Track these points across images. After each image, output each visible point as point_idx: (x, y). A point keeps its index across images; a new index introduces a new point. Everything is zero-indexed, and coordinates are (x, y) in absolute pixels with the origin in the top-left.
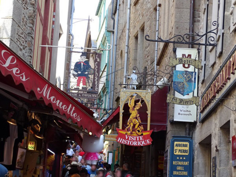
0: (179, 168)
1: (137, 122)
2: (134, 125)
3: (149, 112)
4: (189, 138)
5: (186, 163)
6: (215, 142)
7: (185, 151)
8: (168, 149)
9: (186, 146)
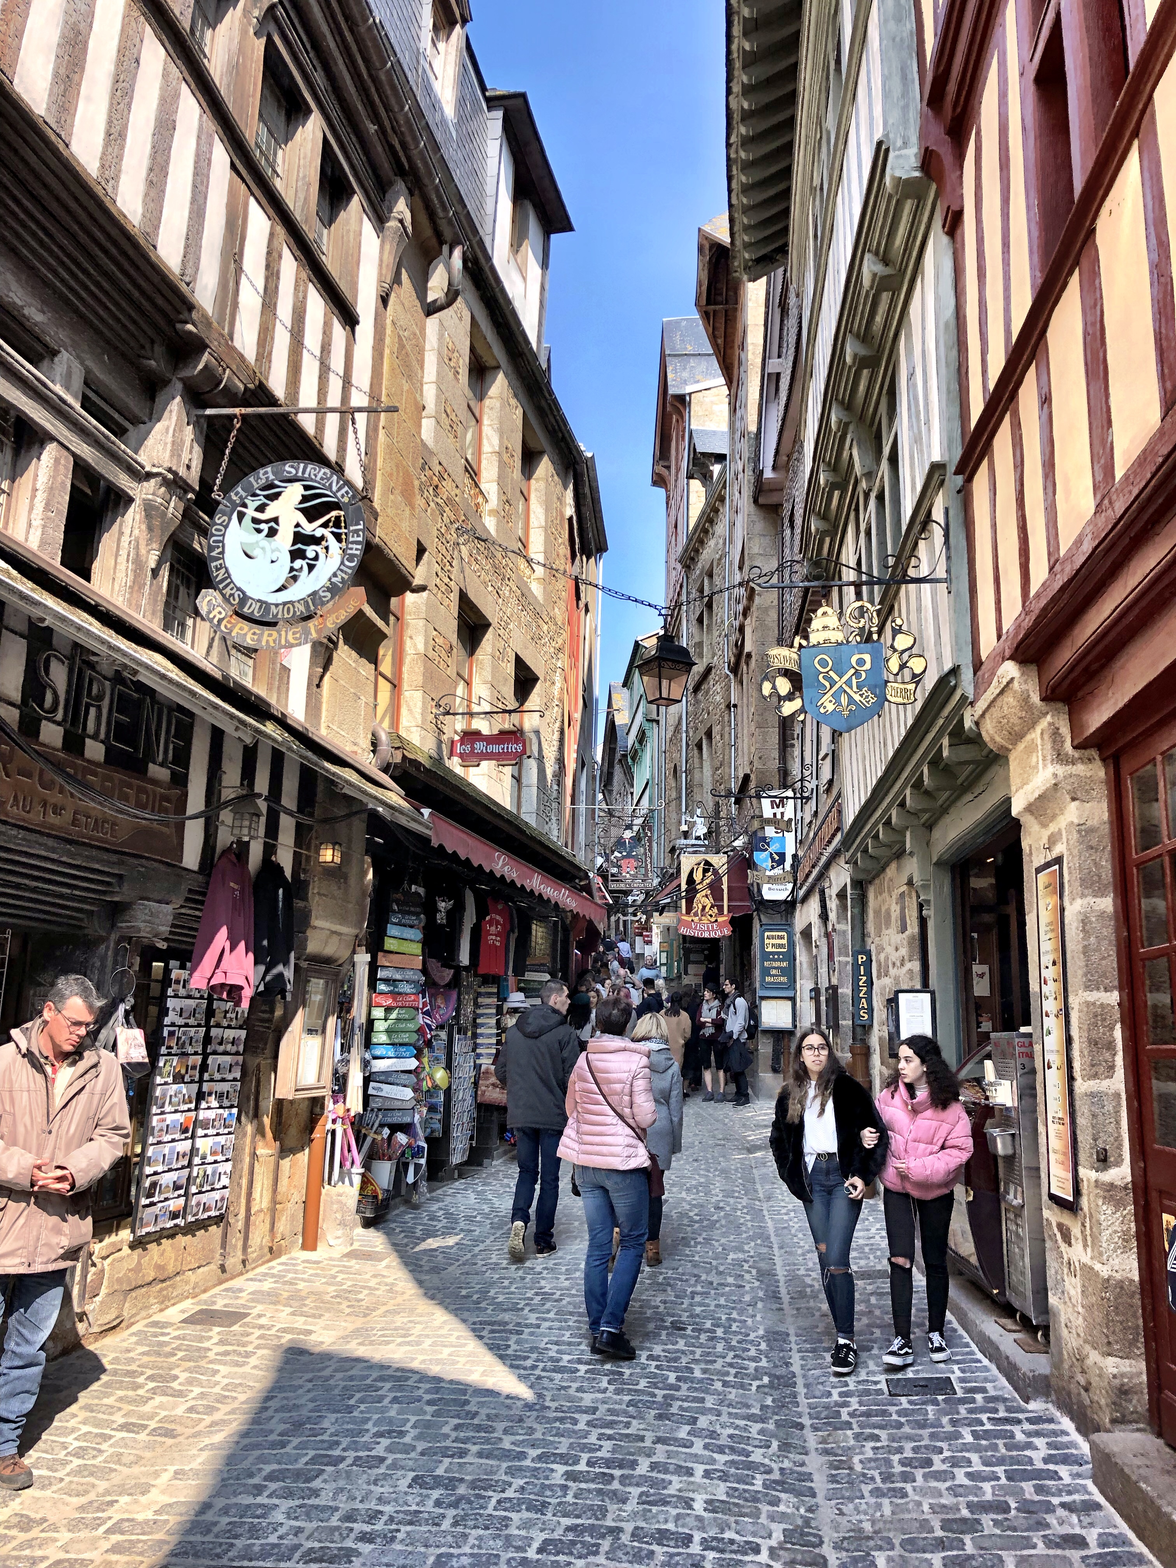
0: (774, 972)
1: (708, 902)
2: (704, 907)
3: (725, 887)
4: (787, 926)
5: (785, 964)
6: (815, 935)
7: (781, 946)
8: (756, 941)
9: (782, 938)
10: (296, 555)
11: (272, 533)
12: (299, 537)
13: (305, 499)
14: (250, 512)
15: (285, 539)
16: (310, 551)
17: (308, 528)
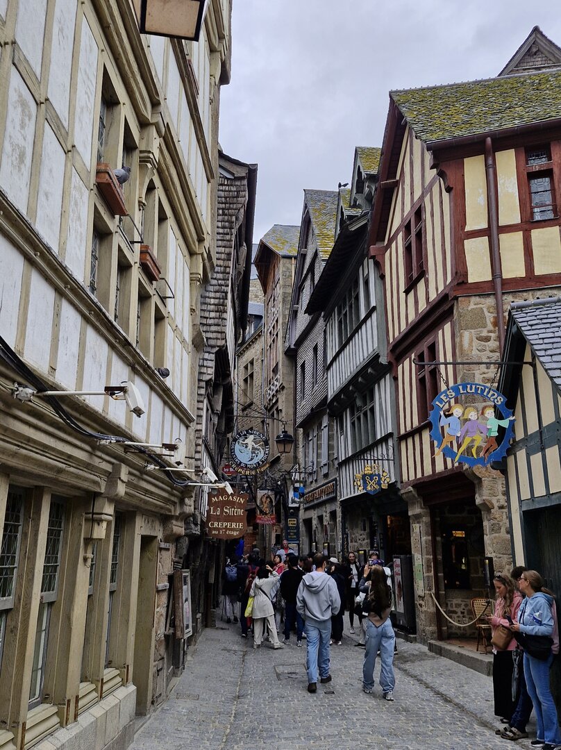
0: (291, 534)
5: (295, 531)
6: (314, 522)
7: (294, 524)
8: (283, 522)
9: (294, 521)
10: (253, 452)
12: (253, 448)
13: (255, 439)
14: (241, 442)
17: (256, 446)
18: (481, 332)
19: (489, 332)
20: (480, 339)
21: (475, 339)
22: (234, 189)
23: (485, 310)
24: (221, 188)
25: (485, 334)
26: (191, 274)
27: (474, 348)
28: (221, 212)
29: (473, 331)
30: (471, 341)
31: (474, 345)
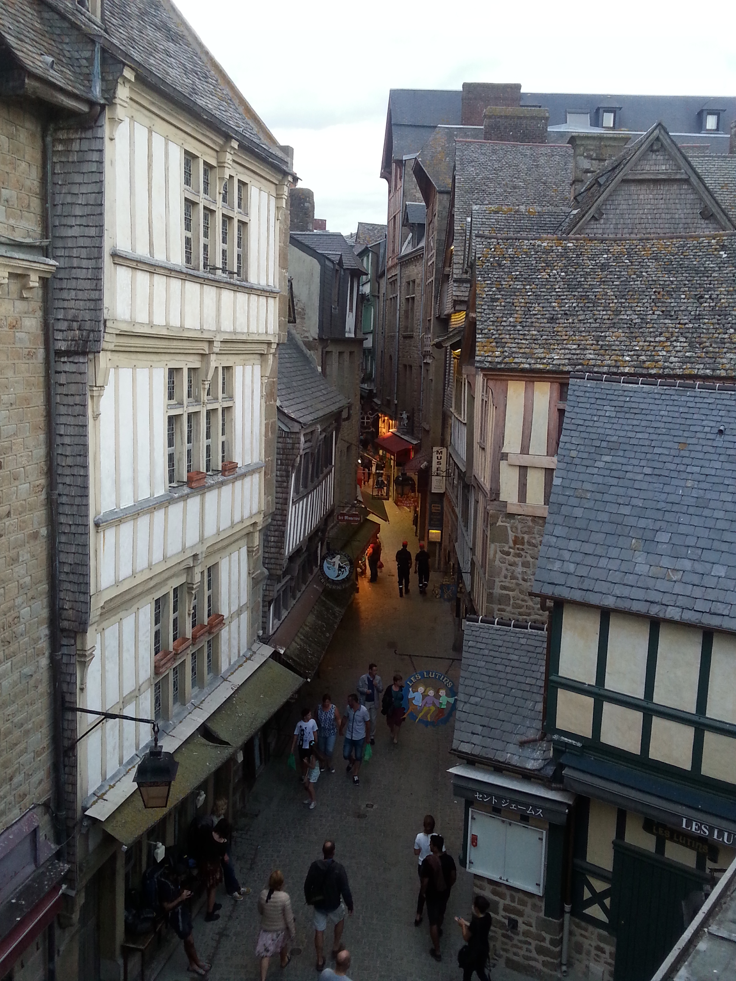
7: (438, 510)
10: (339, 570)
11: (334, 565)
12: (340, 566)
13: (341, 558)
14: (329, 560)
15: (337, 567)
16: (342, 570)
17: (342, 564)
18: (504, 547)
19: (510, 548)
20: (503, 552)
21: (498, 551)
22: (289, 441)
23: (509, 528)
24: (280, 440)
25: (506, 549)
26: (248, 547)
27: (497, 559)
28: (279, 461)
29: (498, 544)
30: (496, 552)
31: (497, 556)
